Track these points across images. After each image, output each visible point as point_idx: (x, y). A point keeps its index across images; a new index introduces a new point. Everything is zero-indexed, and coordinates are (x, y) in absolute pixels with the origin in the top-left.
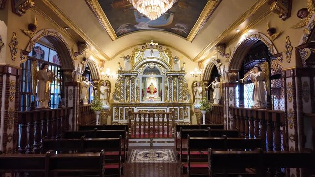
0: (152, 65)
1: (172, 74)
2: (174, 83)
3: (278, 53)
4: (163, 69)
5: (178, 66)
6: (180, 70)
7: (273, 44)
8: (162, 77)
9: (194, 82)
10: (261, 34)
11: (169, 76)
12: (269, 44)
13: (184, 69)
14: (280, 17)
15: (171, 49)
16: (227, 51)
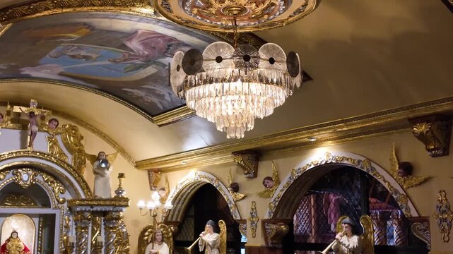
0: (25, 177)
1: (92, 206)
2: (93, 233)
3: (420, 217)
4: (57, 188)
5: (106, 183)
6: (113, 195)
7: (408, 196)
8: (54, 215)
9: (145, 230)
10: (373, 165)
11: (82, 212)
12: (396, 192)
13: (124, 194)
14: (429, 150)
15: (82, 131)
16: (266, 169)
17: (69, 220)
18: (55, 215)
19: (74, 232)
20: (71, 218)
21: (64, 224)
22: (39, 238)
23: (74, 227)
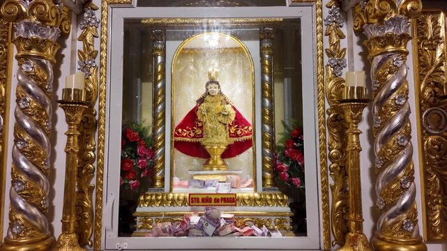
17: (341, 36)
18: (297, 22)
19: (359, 64)
20: (344, 30)
21: (327, 46)
22: (267, 92)
23: (358, 49)
